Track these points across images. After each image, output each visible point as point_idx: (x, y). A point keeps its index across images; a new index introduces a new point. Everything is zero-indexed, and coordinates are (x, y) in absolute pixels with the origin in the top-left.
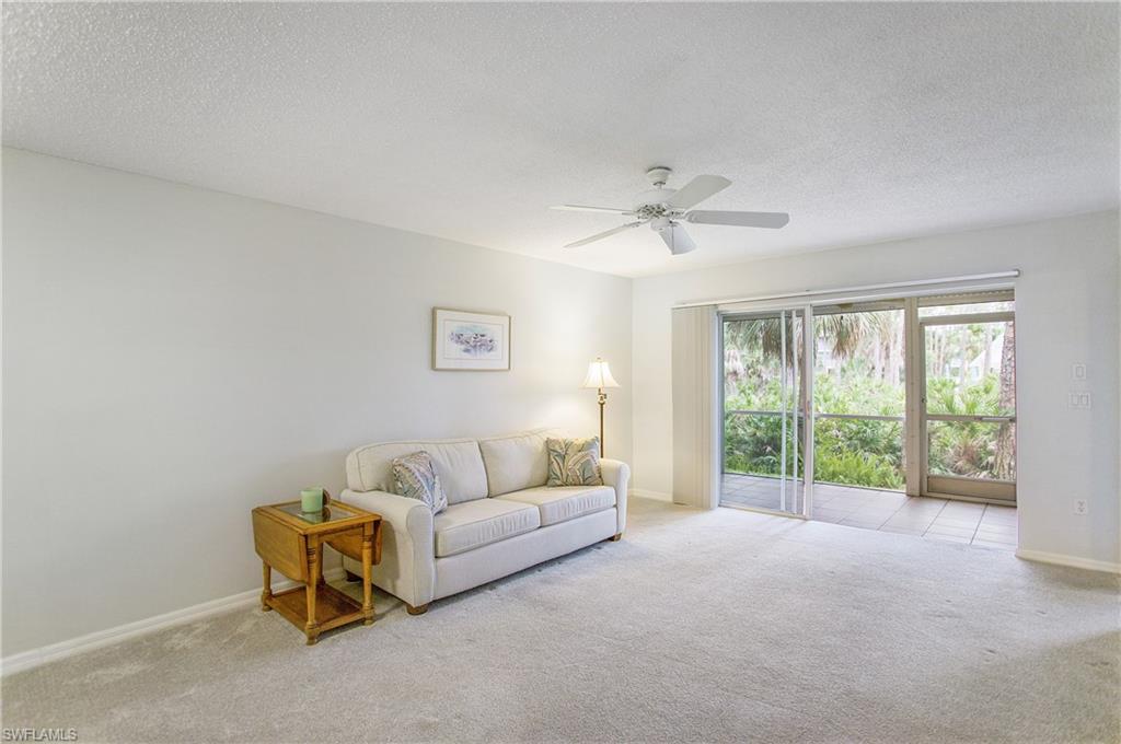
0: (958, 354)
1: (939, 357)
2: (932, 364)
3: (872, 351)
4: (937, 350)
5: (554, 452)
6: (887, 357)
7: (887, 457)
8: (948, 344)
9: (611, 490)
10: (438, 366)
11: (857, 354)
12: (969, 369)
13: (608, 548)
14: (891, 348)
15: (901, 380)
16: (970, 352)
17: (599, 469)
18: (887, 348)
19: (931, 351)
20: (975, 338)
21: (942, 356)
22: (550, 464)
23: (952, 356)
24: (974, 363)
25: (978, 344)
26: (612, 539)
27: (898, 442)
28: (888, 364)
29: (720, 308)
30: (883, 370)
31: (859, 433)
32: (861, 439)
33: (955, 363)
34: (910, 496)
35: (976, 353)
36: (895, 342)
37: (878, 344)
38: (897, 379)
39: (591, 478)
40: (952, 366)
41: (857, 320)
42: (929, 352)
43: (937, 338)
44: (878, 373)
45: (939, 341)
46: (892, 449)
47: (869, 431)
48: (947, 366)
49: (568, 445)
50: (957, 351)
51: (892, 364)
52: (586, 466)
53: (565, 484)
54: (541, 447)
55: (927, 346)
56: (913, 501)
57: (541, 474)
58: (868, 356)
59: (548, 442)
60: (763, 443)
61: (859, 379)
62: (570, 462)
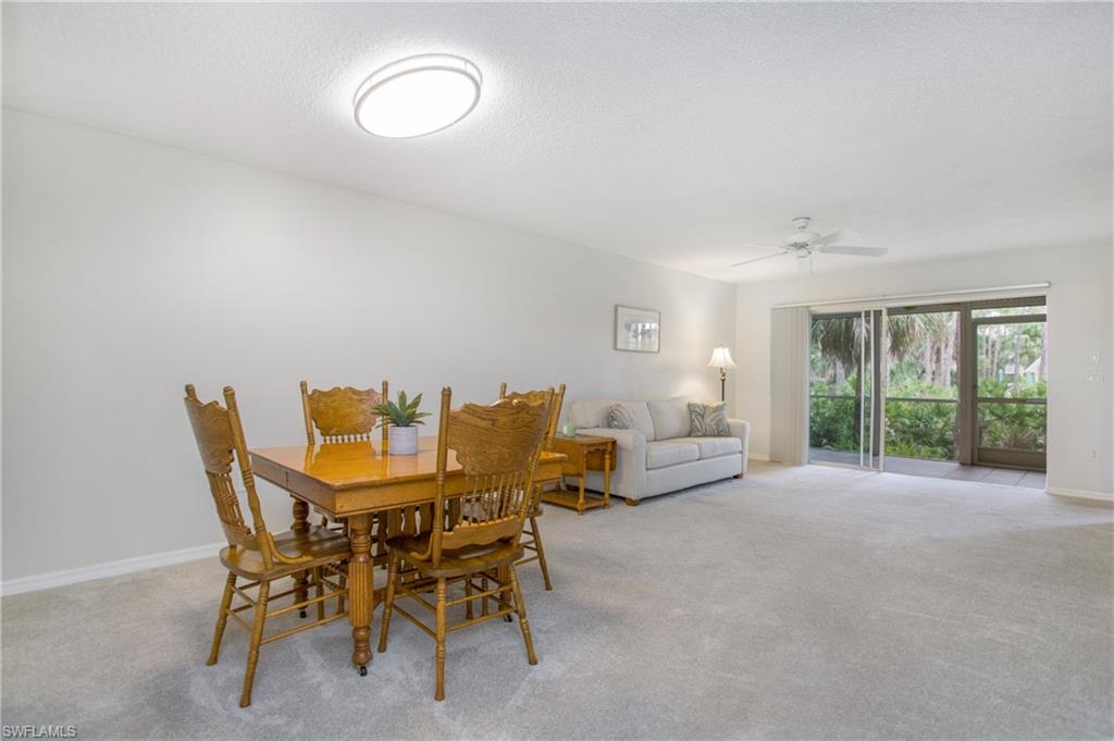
0: (1012, 360)
1: (992, 362)
2: (984, 370)
3: (923, 354)
4: (990, 355)
5: (695, 412)
6: (938, 360)
7: (939, 450)
8: (1002, 349)
9: (738, 440)
10: (619, 347)
11: (907, 358)
12: (1025, 375)
13: (735, 481)
14: (943, 351)
15: (952, 384)
16: (1026, 358)
17: (728, 426)
18: (938, 351)
19: (984, 356)
20: (1032, 344)
21: (996, 361)
22: (692, 421)
23: (1007, 362)
24: (1030, 369)
25: (1035, 350)
26: (736, 477)
27: (949, 435)
28: (938, 367)
29: (812, 309)
30: (934, 373)
31: (912, 427)
32: (914, 433)
33: (1010, 369)
34: (962, 464)
35: (1032, 359)
36: (946, 346)
37: (929, 348)
38: (948, 383)
39: (722, 431)
40: (1006, 372)
41: (913, 321)
42: (981, 357)
43: (990, 343)
44: (928, 377)
45: (993, 346)
46: (944, 442)
47: (922, 425)
48: (1001, 371)
49: (705, 408)
50: (1011, 357)
51: (943, 368)
52: (719, 422)
53: (704, 436)
54: (685, 408)
55: (979, 351)
56: (965, 468)
57: (687, 427)
58: (917, 359)
59: (689, 405)
60: (818, 436)
61: (909, 381)
62: (708, 421)
